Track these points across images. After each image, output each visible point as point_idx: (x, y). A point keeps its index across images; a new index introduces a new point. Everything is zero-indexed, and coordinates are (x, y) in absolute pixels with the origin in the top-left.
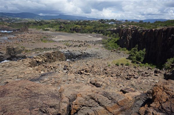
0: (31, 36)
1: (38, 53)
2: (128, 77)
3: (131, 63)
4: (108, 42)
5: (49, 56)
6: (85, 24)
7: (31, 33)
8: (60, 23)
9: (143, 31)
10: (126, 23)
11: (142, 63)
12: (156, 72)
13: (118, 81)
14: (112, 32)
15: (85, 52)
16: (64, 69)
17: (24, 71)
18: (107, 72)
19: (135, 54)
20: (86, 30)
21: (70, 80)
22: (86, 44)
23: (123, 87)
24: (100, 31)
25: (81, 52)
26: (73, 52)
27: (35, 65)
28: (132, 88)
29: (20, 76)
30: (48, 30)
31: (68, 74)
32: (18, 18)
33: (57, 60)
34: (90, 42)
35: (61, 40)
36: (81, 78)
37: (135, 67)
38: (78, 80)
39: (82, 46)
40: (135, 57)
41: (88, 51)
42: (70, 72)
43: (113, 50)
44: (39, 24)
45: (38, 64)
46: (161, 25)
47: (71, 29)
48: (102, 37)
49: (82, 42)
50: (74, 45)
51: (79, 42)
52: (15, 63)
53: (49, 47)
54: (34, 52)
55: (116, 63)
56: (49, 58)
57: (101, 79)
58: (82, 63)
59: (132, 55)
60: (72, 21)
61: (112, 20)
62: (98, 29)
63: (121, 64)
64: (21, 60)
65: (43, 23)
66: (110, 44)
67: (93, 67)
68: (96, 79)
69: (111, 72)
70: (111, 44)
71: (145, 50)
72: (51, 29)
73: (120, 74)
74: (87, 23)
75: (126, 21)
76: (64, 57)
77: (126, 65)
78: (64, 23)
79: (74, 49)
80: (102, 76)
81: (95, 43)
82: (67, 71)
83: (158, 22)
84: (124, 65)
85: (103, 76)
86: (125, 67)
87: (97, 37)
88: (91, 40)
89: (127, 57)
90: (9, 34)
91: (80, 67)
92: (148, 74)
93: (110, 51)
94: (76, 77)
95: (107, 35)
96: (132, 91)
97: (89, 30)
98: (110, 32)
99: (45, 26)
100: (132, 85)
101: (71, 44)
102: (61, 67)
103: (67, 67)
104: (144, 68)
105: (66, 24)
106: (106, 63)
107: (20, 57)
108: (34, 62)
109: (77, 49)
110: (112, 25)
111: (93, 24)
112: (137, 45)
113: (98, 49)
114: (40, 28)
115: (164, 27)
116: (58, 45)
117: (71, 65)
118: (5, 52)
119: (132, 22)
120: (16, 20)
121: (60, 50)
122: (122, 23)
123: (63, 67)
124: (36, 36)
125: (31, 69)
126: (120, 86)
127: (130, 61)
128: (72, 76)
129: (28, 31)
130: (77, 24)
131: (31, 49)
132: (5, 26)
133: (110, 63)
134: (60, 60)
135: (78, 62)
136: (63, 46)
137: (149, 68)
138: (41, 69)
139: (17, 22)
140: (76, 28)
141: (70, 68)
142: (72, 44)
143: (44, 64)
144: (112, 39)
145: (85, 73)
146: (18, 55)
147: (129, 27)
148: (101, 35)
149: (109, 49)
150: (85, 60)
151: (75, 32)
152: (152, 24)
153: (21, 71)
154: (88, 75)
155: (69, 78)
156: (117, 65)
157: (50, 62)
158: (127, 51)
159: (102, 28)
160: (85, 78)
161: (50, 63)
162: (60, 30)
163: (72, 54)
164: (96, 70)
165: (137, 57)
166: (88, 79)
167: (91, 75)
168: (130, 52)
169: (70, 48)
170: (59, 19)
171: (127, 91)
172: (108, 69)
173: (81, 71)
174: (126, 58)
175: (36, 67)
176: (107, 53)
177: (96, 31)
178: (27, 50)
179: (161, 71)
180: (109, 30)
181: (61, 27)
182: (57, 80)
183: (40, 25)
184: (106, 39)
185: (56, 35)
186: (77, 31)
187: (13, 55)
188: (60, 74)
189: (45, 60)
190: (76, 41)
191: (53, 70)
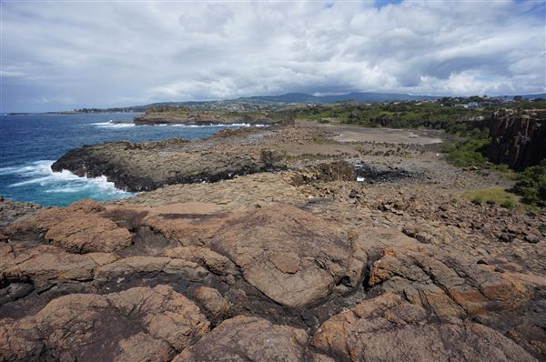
0: (298, 133)
1: (306, 162)
2: (506, 235)
3: (518, 204)
4: (457, 147)
5: (324, 169)
6: (404, 109)
7: (299, 127)
8: (349, 110)
10: (516, 104)
13: (473, 240)
14: (470, 126)
15: (398, 166)
16: (351, 197)
17: (282, 191)
18: (446, 216)
19: (537, 181)
20: (404, 122)
21: (361, 219)
22: (401, 150)
23: (487, 255)
24: (438, 123)
25: (389, 167)
26: (373, 165)
27: (300, 184)
28: (513, 264)
29: (276, 198)
30: (328, 122)
31: (358, 207)
32: (281, 104)
33: (338, 178)
34: (412, 146)
35: (350, 140)
36: (384, 218)
37: (532, 215)
38: (376, 222)
39: (393, 154)
40: (533, 190)
41: (405, 164)
42: (362, 204)
43: (468, 168)
44: (313, 111)
45: (304, 182)
47: (371, 120)
48: (441, 137)
49: (393, 145)
50: (375, 151)
51: (387, 147)
52: (269, 175)
53: (326, 153)
54: (300, 161)
55: (473, 197)
56: (326, 173)
57: (430, 228)
58: (390, 188)
59: (524, 184)
60: (375, 104)
61: (475, 99)
62: (433, 119)
63: (488, 203)
64: (280, 172)
65: (320, 109)
66: (461, 153)
67: (412, 199)
68: (417, 227)
69: (457, 216)
70: (464, 153)
72: (333, 120)
73: (483, 225)
74: (408, 107)
75: (517, 98)
76: (353, 174)
77: (502, 206)
78: (359, 108)
79: (375, 159)
80: (432, 223)
81: (423, 150)
82: (357, 200)
84: (497, 205)
85: (436, 223)
86: (500, 209)
87: (430, 136)
88: (415, 142)
89: (509, 188)
90: (267, 129)
91: (383, 196)
93: (461, 169)
94: (374, 215)
95: (455, 133)
96: (512, 269)
97: (412, 121)
98: (464, 126)
99: (323, 114)
100: (516, 256)
101: (368, 150)
102: (346, 192)
103: (357, 193)
105: (363, 110)
106: (446, 194)
107: (278, 167)
108: (299, 178)
109: (381, 159)
110: (472, 110)
111: (423, 109)
113: (432, 163)
114: (313, 119)
116: (344, 150)
117: (364, 190)
118: (258, 158)
119: (536, 100)
120: (278, 107)
121: (347, 160)
122: (503, 105)
123: (349, 192)
124: (306, 133)
125: (294, 188)
126: (479, 253)
127: (516, 199)
128: (366, 212)
129: (294, 124)
130: (386, 109)
131: (296, 155)
132: (262, 117)
133: (457, 195)
134: (344, 179)
135: (381, 185)
136: (353, 152)
138: (309, 191)
139: (278, 110)
140: (382, 117)
141: (362, 196)
142: (371, 149)
143: (315, 184)
144: (468, 142)
145: (393, 210)
146: (276, 164)
147: (525, 113)
148: (441, 131)
149: (457, 164)
150: (396, 184)
151: (379, 125)
153: (278, 191)
154: (399, 215)
155: (359, 216)
156: (476, 203)
157: (326, 181)
158: (510, 173)
159: (444, 118)
160: (394, 219)
162: (349, 123)
163: (370, 169)
164: (419, 208)
165: (541, 190)
166: (399, 223)
167: (407, 216)
168: (520, 175)
169: (367, 156)
170: (350, 100)
172: (451, 210)
173: (386, 206)
174: (506, 190)
175: (302, 187)
176: (452, 173)
177: (427, 124)
178: (290, 157)
180: (463, 122)
181: (351, 116)
182: (336, 214)
183: (314, 113)
184: (453, 141)
185: (341, 130)
186: (384, 122)
187: (269, 164)
188: (343, 205)
189: (317, 176)
190: (379, 144)
191: (330, 196)
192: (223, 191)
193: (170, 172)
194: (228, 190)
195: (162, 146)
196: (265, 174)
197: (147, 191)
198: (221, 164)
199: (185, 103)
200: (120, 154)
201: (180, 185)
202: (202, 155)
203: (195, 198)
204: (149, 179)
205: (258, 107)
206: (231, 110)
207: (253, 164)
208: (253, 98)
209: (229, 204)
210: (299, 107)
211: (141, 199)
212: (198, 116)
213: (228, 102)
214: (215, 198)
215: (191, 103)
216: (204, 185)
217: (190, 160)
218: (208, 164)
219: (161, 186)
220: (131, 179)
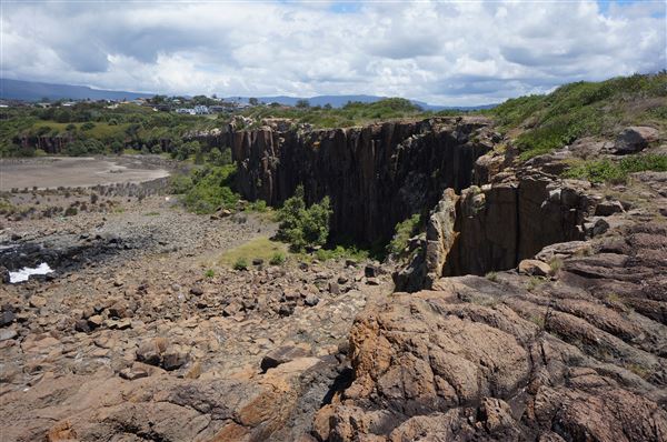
2: (285, 306)
3: (288, 255)
4: (195, 182)
6: (87, 118)
9: (315, 136)
10: (252, 110)
11: (325, 247)
12: (370, 272)
13: (248, 329)
14: (205, 144)
15: (101, 232)
16: (4, 324)
18: (204, 303)
19: (298, 218)
20: (92, 142)
21: (38, 368)
22: (100, 198)
23: (270, 345)
24: (155, 142)
25: (82, 237)
26: (45, 239)
28: (301, 345)
31: (26, 344)
34: (119, 189)
36: (93, 346)
37: (304, 267)
38: (78, 361)
39: (84, 208)
40: (298, 231)
41: (115, 226)
42: (36, 332)
43: (217, 215)
46: (364, 115)
47: (16, 140)
48: (167, 168)
49: (80, 191)
50: (44, 205)
51: (67, 196)
55: (235, 261)
57: (184, 335)
58: (93, 280)
60: (17, 105)
61: (201, 101)
62: (146, 136)
63: (255, 263)
66: (203, 192)
67: (142, 290)
68: (162, 339)
69: (220, 298)
70: (205, 191)
71: (327, 200)
73: (256, 301)
74: (95, 113)
75: (253, 101)
77: (272, 263)
79: (46, 225)
80: (184, 323)
81: (143, 192)
82: (20, 327)
83: (354, 107)
84: (266, 264)
85: (192, 320)
86: (271, 269)
87: (148, 166)
88: (122, 180)
89: (273, 234)
91: (83, 301)
92: (348, 285)
93: (208, 217)
94: (70, 347)
95: (186, 157)
96: (301, 353)
97: (108, 141)
98: (196, 145)
100: (301, 332)
101: (25, 207)
103: (18, 310)
104: (334, 265)
106: (195, 266)
109: (60, 222)
110: (201, 118)
111: (124, 116)
112: (301, 187)
113: (161, 215)
115: (372, 122)
117: (34, 299)
119: (274, 105)
122: (238, 111)
126: (261, 346)
127: (284, 248)
128: (49, 347)
130: (47, 116)
133: (213, 261)
135: (71, 279)
137: (348, 263)
140: (42, 133)
141: (32, 314)
142: (32, 205)
144: (207, 171)
145: (111, 323)
147: (265, 124)
148: (164, 156)
149: (201, 210)
150: (105, 269)
151: (40, 151)
152: (337, 112)
154: (123, 328)
155: (35, 361)
156: (241, 268)
158: (271, 213)
159: (162, 132)
160: (114, 341)
163: (38, 250)
164: (157, 303)
165: (306, 230)
166: (125, 346)
167: (139, 325)
168: (279, 212)
169: (25, 222)
171: (284, 357)
172: (209, 290)
173: (92, 319)
174: (271, 239)
176: (196, 227)
177: (138, 145)
179: (384, 267)
180: (194, 139)
184: (186, 172)
186: (52, 146)
190: (48, 191)
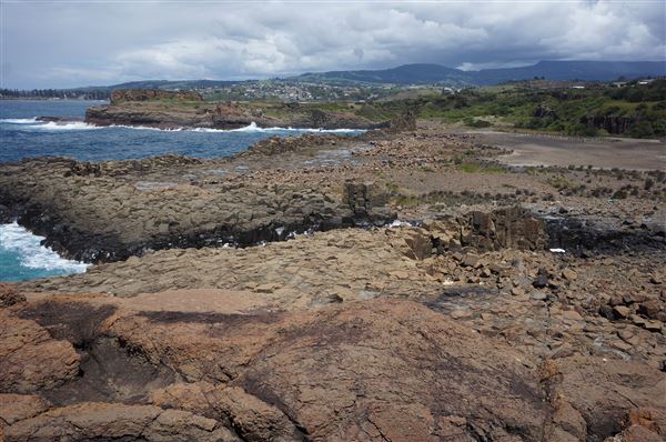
0: (422, 148)
1: (439, 209)
5: (478, 224)
7: (425, 136)
8: (536, 97)
15: (648, 221)
16: (537, 285)
17: (388, 268)
21: (560, 336)
22: (655, 185)
25: (626, 223)
26: (588, 217)
27: (426, 254)
29: (374, 283)
30: (486, 125)
31: (554, 309)
32: (388, 87)
33: (509, 244)
35: (535, 164)
36: (615, 335)
38: (597, 344)
39: (635, 193)
42: (563, 302)
44: (455, 102)
45: (435, 250)
47: (584, 120)
49: (635, 175)
50: (593, 186)
51: (620, 178)
52: (362, 235)
53: (483, 191)
54: (427, 206)
56: (480, 232)
58: (628, 269)
60: (593, 86)
64: (384, 229)
65: (470, 99)
72: (498, 121)
76: (542, 236)
78: (556, 95)
79: (592, 204)
82: (550, 293)
90: (357, 139)
91: (613, 287)
94: (591, 328)
99: (476, 108)
101: (576, 184)
102: (524, 273)
103: (551, 277)
105: (565, 97)
107: (379, 218)
108: (422, 241)
109: (607, 204)
114: (455, 119)
116: (523, 183)
117: (567, 271)
118: (338, 197)
120: (382, 94)
121: (528, 205)
123: (533, 274)
124: (441, 147)
125: (411, 263)
128: (572, 320)
129: (413, 128)
130: (619, 96)
131: (417, 194)
132: (349, 115)
134: (521, 247)
135: (605, 262)
136: (540, 189)
138: (445, 271)
139: (382, 100)
140: (610, 113)
141: (562, 284)
142: (583, 183)
143: (457, 255)
145: (638, 319)
146: (375, 211)
150: (643, 261)
151: (603, 131)
153: (378, 268)
154: (653, 330)
155: (556, 328)
157: (481, 249)
160: (639, 340)
161: (479, 253)
162: (533, 126)
163: (580, 226)
166: (651, 351)
169: (574, 198)
170: (536, 78)
173: (619, 308)
175: (429, 261)
178: (405, 197)
181: (539, 113)
182: (502, 322)
183: (457, 107)
185: (517, 142)
186: (612, 125)
187: (361, 211)
188: (519, 301)
189: (461, 238)
190: (602, 172)
191: (490, 283)
192: (264, 265)
193: (157, 224)
194: (276, 263)
195: (142, 170)
196: (352, 231)
197: (109, 260)
198: (262, 210)
199: (192, 84)
200: (54, 183)
201: (178, 251)
202: (225, 189)
203: (206, 278)
204: (113, 236)
205: (340, 93)
206: (285, 98)
207: (329, 210)
208: (329, 75)
209: (276, 294)
210: (424, 93)
211: (96, 278)
212: (219, 110)
213: (278, 82)
214: (249, 279)
215: (204, 84)
216: (227, 253)
217: (200, 200)
218: (235, 208)
219: (138, 252)
220: (76, 237)
